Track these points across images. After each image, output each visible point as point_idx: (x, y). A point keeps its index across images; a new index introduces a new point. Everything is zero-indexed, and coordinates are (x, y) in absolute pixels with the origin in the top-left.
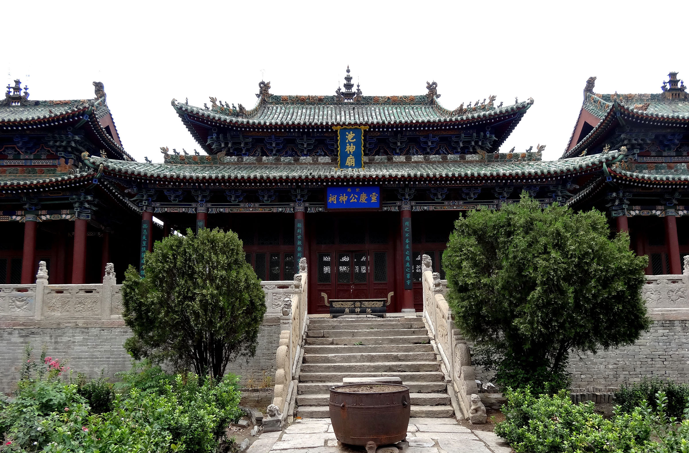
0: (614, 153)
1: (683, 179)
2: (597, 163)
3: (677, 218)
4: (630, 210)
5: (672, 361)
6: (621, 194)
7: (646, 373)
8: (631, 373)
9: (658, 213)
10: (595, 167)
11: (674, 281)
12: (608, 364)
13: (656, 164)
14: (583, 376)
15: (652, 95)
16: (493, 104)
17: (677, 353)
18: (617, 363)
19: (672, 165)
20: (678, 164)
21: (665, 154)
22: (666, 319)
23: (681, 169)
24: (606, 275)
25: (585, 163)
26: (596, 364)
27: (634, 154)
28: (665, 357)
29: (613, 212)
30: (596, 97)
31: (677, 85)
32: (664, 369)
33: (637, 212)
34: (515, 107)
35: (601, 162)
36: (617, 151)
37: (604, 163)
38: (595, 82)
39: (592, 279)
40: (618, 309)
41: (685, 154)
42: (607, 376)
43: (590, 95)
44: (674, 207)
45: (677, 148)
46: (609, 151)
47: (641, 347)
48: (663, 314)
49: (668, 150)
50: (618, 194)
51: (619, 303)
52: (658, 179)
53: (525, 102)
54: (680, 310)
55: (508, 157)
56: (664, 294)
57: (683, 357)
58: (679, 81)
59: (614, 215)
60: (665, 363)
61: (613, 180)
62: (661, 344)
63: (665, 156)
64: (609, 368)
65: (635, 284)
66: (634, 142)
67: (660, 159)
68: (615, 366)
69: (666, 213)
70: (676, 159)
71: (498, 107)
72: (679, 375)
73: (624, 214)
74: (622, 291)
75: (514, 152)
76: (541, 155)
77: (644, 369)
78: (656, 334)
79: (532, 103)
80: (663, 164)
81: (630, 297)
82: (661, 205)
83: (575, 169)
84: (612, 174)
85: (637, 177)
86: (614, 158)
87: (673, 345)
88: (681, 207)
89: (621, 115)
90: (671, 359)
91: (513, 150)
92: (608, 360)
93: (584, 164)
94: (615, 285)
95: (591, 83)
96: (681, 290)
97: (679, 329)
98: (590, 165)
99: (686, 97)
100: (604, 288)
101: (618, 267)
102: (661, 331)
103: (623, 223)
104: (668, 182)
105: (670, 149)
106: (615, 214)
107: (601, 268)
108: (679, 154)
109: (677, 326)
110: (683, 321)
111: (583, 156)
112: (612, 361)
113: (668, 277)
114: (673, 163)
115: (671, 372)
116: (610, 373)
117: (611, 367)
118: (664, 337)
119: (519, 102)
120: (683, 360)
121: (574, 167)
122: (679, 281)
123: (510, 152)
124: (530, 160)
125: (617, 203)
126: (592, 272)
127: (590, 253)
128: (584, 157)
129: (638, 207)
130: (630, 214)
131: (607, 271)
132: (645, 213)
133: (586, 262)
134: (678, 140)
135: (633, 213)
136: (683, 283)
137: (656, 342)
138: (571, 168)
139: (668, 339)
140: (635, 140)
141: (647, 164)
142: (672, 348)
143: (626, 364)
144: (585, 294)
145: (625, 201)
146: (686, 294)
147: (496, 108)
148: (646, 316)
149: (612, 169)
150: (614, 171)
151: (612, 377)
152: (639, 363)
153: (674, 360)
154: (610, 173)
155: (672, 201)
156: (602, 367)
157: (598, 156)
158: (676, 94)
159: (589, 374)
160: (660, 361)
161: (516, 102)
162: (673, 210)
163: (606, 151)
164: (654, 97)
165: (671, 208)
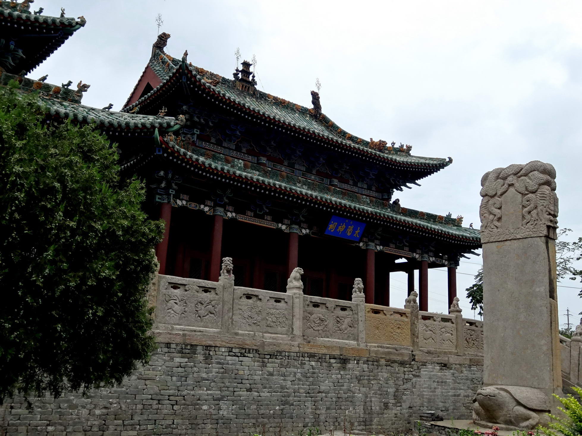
0: (171, 119)
1: (237, 175)
2: (149, 126)
3: (224, 220)
4: (177, 198)
5: (184, 405)
6: (170, 176)
7: (147, 422)
8: (126, 423)
9: (206, 209)
10: (146, 130)
11: (206, 290)
12: (95, 408)
13: (213, 153)
14: (50, 428)
15: (223, 78)
16: (28, 7)
17: (192, 392)
18: (109, 405)
19: (230, 159)
20: (236, 160)
21: (225, 144)
22: (188, 342)
23: (237, 165)
24: (82, 241)
25: (134, 121)
26: (76, 407)
27: (194, 134)
28: (177, 398)
29: (157, 196)
30: (165, 57)
31: (249, 78)
32: (172, 417)
33: (184, 202)
34: (58, 20)
35: (153, 127)
36: (173, 118)
37: (157, 129)
38: (168, 40)
39: (50, 245)
40: (94, 314)
41: (244, 150)
42: (88, 428)
43: (160, 53)
44: (224, 206)
45: (238, 142)
46: (165, 115)
47: (148, 382)
48: (184, 335)
49: (229, 141)
50: (166, 174)
51: (98, 305)
52: (213, 166)
53: (73, 19)
54: (206, 331)
55: (34, 86)
56: (191, 306)
57: (199, 400)
58: (251, 73)
59: (157, 200)
60: (175, 407)
61: (163, 154)
62: (174, 378)
63: (225, 147)
64: (94, 415)
65: (135, 269)
66: (196, 119)
67: (219, 149)
68: (104, 411)
69: (214, 211)
70: (234, 154)
71: (36, 13)
72: (190, 426)
73: (169, 202)
74: (107, 279)
75: (46, 81)
76: (81, 96)
77: (145, 417)
78: (170, 364)
79: (82, 23)
80: (221, 155)
81: (120, 295)
82: (211, 200)
83: (120, 125)
84: (163, 146)
85: (191, 157)
86: (169, 125)
87: (190, 381)
88: (231, 208)
89: (187, 82)
90: (183, 402)
91: (44, 78)
92: (95, 401)
93: (132, 122)
94: (97, 266)
95: (163, 39)
96: (213, 303)
97: (200, 358)
98: (140, 126)
99: (254, 93)
100: (73, 268)
101: (108, 231)
102: (177, 360)
103: (167, 212)
104: (222, 174)
105: (230, 141)
106: (159, 198)
107: (72, 224)
108: (238, 149)
109: (200, 353)
110: (207, 346)
111: (133, 113)
112: (102, 403)
113: (200, 283)
114: (232, 157)
115: (180, 421)
116: (94, 423)
117: (98, 412)
118: (180, 369)
119: (66, 16)
120: (198, 404)
121: (119, 123)
122: (213, 291)
123: (40, 80)
124: (65, 99)
125: (163, 185)
126: (52, 229)
127: (57, 191)
128: (135, 115)
129: (186, 197)
130: (176, 203)
131: (85, 235)
132: (193, 206)
133: (45, 207)
134: (240, 132)
135: (179, 202)
136: (216, 294)
137: (168, 375)
138: (115, 123)
139: (185, 371)
140: (198, 117)
141: (204, 150)
142: (188, 385)
143: (121, 408)
144: (31, 274)
145: (173, 185)
146: (217, 310)
147: (33, 13)
148: (148, 333)
149: (165, 139)
150: (167, 143)
151: (95, 429)
152: (140, 407)
153: (187, 403)
154: (162, 144)
155: (223, 199)
156: (84, 412)
157: (151, 118)
158: (246, 87)
159: (61, 424)
160: (169, 404)
161: (62, 15)
162: (222, 210)
163: (161, 115)
164: (225, 81)
165: (221, 206)
